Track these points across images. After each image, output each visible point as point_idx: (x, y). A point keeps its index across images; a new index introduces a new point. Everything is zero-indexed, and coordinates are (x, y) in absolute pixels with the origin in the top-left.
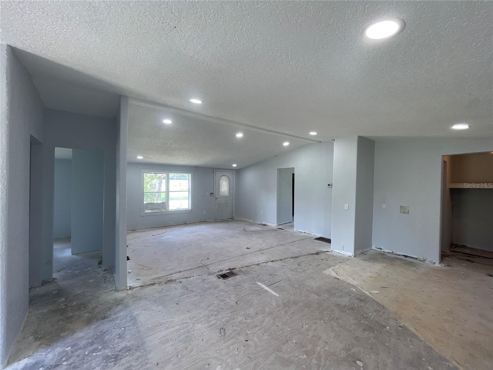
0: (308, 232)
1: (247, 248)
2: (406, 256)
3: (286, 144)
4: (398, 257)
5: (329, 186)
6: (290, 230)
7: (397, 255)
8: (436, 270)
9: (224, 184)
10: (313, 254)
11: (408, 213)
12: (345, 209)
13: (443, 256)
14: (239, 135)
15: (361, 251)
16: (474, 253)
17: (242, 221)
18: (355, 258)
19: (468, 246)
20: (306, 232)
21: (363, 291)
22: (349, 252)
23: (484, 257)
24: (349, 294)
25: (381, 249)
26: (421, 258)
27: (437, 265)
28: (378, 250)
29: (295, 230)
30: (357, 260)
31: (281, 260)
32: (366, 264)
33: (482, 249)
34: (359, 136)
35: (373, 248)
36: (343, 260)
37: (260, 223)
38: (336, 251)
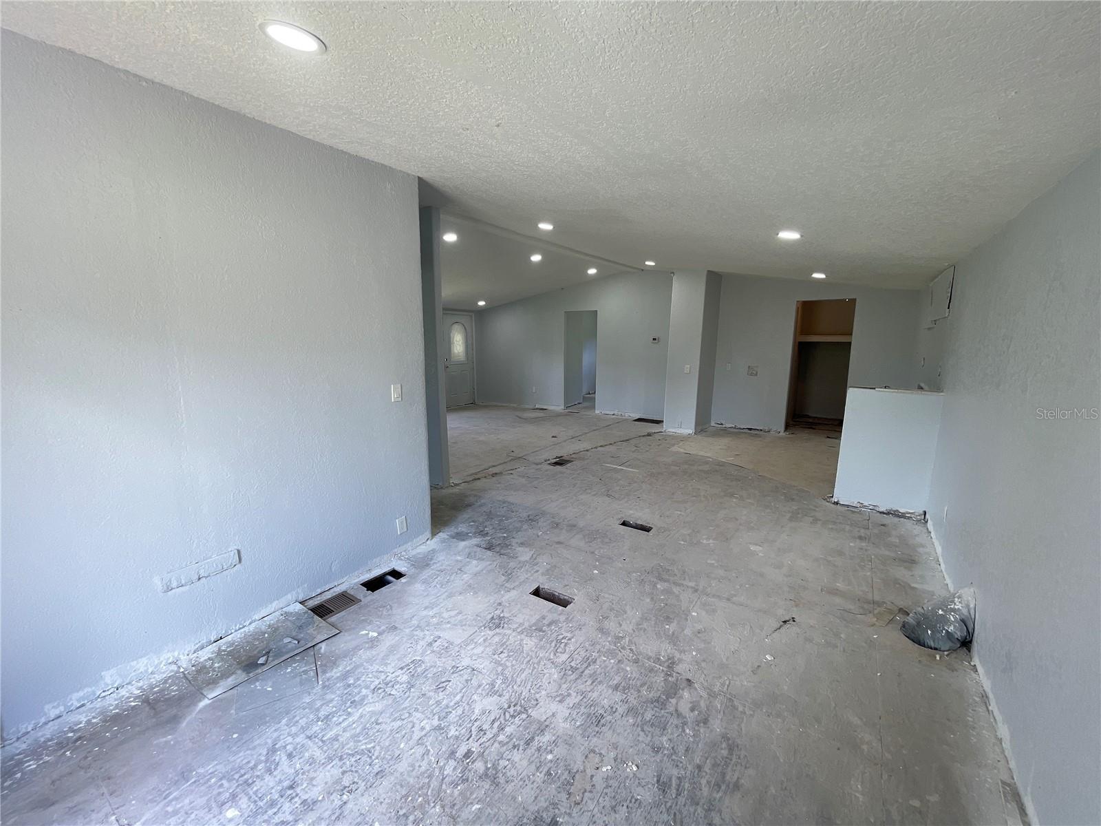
0: (620, 413)
1: (553, 437)
2: (750, 429)
3: (592, 271)
4: (742, 431)
5: (654, 341)
6: (589, 413)
7: (740, 429)
8: (781, 438)
9: (458, 340)
10: (644, 436)
11: (756, 375)
12: (685, 372)
13: (787, 427)
14: (536, 258)
15: (701, 428)
16: (816, 421)
17: (496, 406)
18: (696, 436)
19: (810, 415)
20: (616, 413)
21: (720, 459)
22: (688, 429)
23: (825, 424)
24: (707, 463)
25: (722, 424)
26: (767, 429)
27: (782, 434)
28: (717, 426)
29: (597, 412)
30: (699, 437)
31: (611, 444)
32: (710, 440)
33: (825, 417)
34: (709, 271)
35: (713, 424)
36: (684, 439)
37: (532, 407)
38: (670, 430)
